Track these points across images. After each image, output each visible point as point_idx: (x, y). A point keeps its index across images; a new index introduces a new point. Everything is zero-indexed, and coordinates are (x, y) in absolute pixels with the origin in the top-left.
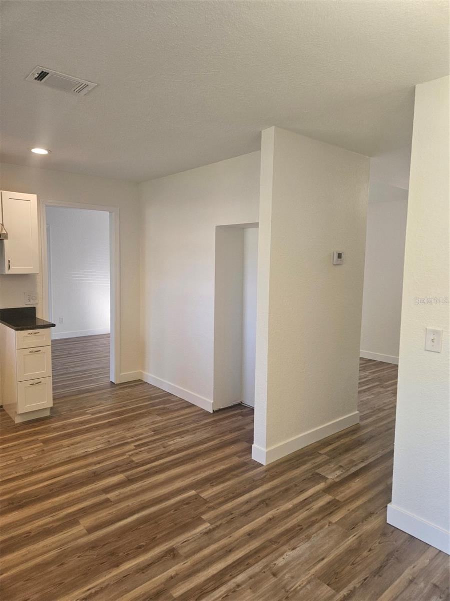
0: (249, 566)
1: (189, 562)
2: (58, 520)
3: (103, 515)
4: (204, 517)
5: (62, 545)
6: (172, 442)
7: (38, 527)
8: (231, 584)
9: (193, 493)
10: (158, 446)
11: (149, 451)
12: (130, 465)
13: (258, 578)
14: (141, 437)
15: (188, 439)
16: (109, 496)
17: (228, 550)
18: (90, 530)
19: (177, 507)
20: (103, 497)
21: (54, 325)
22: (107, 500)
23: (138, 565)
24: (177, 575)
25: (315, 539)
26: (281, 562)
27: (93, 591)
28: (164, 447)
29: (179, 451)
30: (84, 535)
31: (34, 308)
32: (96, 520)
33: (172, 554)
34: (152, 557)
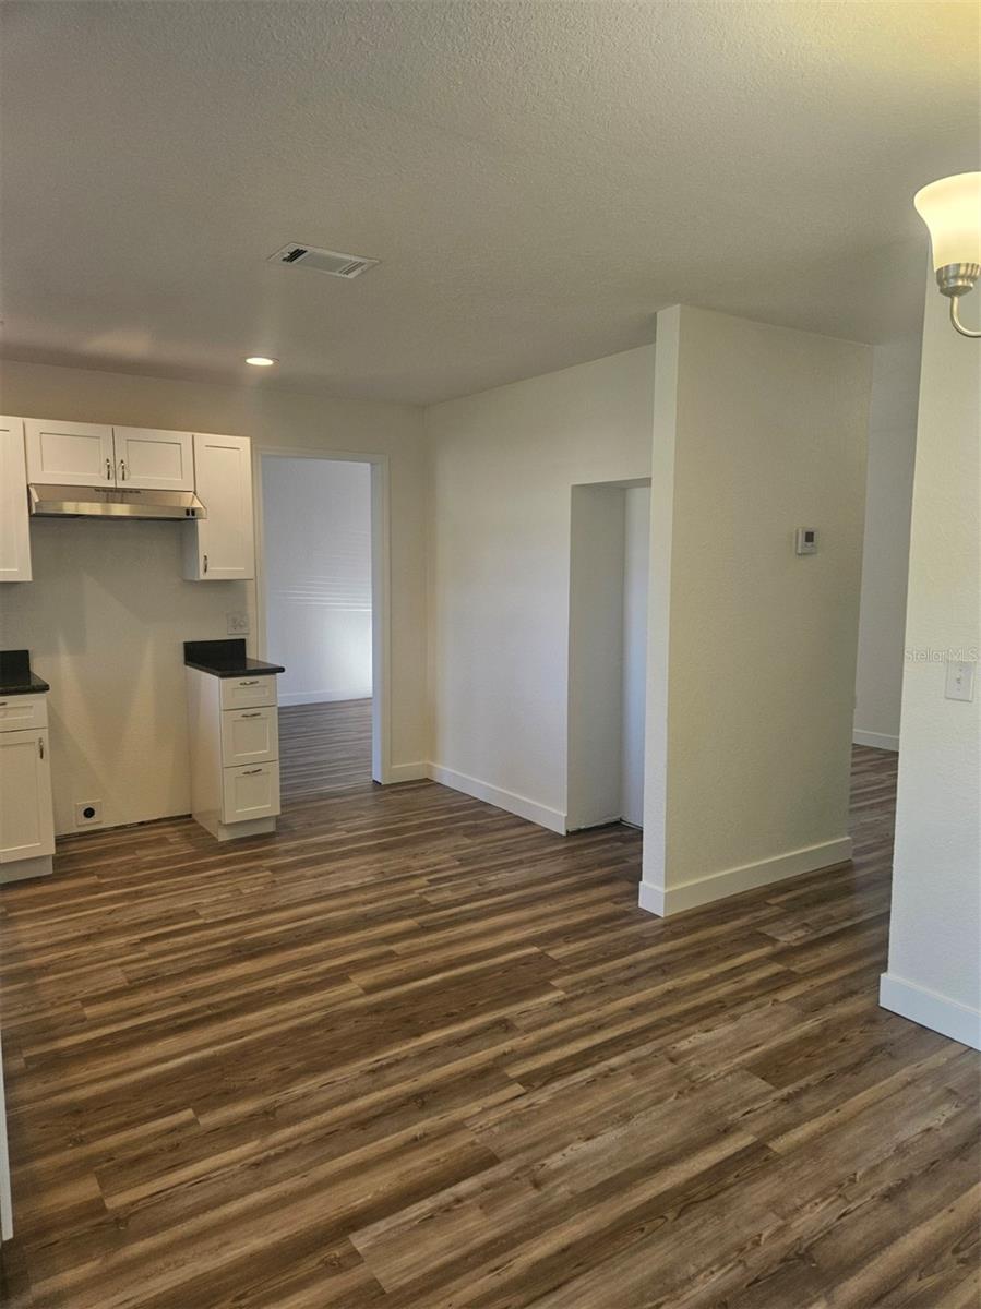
0: (631, 1047)
1: (532, 1038)
2: (319, 974)
3: (387, 971)
4: (554, 983)
5: (330, 1006)
6: (494, 878)
7: (286, 982)
8: (602, 1067)
9: (534, 949)
10: (469, 883)
11: (455, 889)
12: (422, 907)
13: (645, 1062)
14: (438, 867)
15: (522, 874)
16: (393, 947)
17: (597, 1026)
18: (369, 990)
19: (507, 967)
20: (385, 948)
21: (282, 670)
22: (391, 953)
23: (450, 1036)
24: (512, 1051)
25: (745, 1021)
26: (684, 1045)
27: (384, 1062)
28: (480, 885)
29: (505, 891)
30: (361, 996)
31: (243, 641)
32: (376, 978)
33: (505, 1026)
34: (471, 1028)
